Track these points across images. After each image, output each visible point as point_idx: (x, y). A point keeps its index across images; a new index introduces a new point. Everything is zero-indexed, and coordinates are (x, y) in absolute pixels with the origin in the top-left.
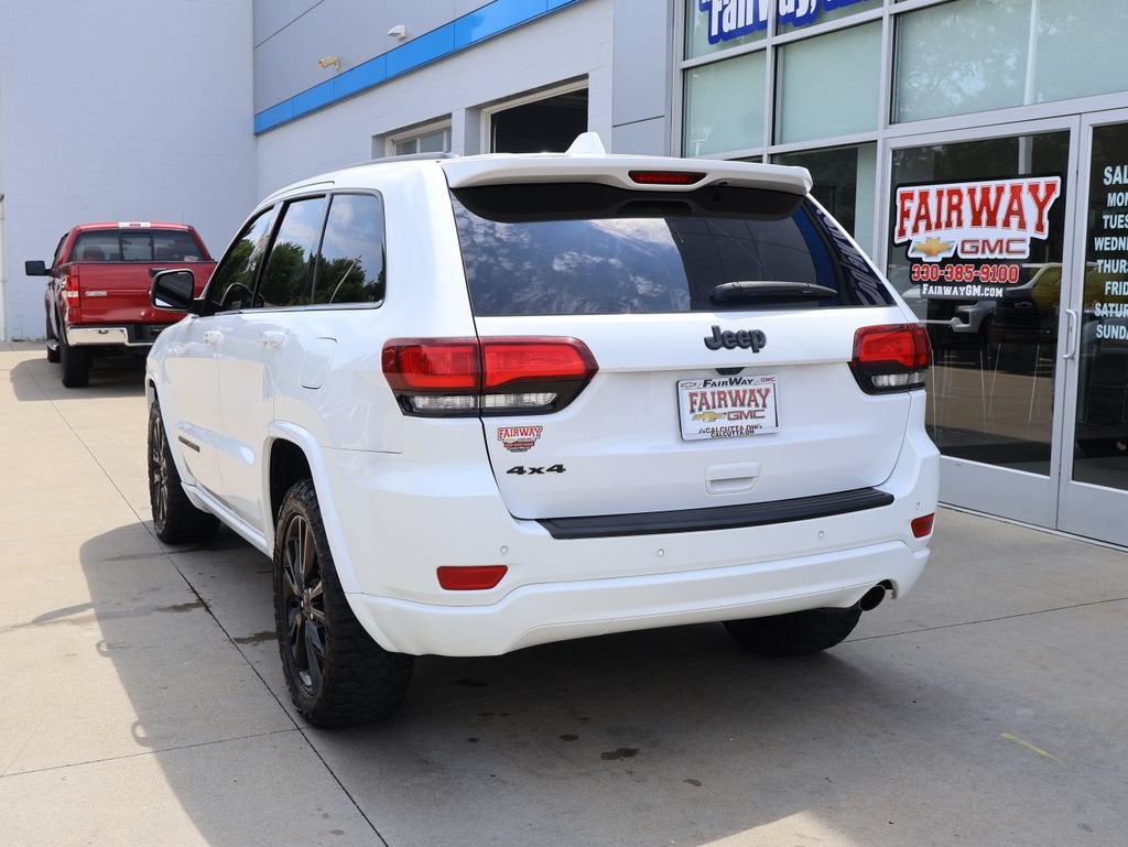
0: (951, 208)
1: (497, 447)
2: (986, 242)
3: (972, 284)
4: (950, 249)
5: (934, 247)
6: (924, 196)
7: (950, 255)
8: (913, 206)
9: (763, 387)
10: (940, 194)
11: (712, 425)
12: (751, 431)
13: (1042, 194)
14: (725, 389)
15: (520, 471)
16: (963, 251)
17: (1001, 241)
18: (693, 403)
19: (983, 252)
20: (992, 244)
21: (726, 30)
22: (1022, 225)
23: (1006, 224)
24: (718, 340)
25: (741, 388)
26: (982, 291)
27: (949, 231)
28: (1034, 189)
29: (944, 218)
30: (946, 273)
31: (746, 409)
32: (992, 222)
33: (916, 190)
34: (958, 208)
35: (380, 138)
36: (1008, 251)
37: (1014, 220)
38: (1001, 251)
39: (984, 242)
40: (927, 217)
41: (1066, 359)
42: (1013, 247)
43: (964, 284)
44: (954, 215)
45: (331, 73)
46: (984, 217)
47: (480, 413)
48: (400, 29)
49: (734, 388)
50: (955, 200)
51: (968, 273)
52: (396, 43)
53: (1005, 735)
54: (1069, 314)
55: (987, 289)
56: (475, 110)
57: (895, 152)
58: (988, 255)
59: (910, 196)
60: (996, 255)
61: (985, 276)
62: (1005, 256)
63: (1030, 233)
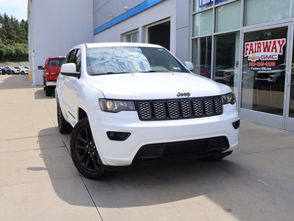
0: (258, 47)
2: (267, 56)
3: (263, 67)
4: (258, 58)
5: (254, 57)
6: (252, 45)
7: (258, 59)
8: (249, 47)
10: (255, 44)
13: (281, 43)
16: (261, 59)
17: (271, 56)
19: (266, 58)
20: (269, 56)
21: (203, 4)
22: (276, 51)
23: (272, 51)
26: (266, 69)
27: (258, 53)
28: (279, 42)
29: (257, 50)
30: (257, 64)
32: (268, 51)
33: (250, 43)
34: (260, 47)
35: (122, 34)
36: (272, 58)
37: (274, 50)
38: (271, 58)
39: (266, 56)
40: (252, 50)
41: (287, 86)
42: (274, 57)
43: (261, 67)
44: (259, 49)
45: (111, 19)
46: (267, 49)
48: (126, 7)
50: (259, 45)
51: (262, 64)
52: (125, 11)
53: (259, 180)
54: (288, 74)
55: (267, 68)
56: (144, 27)
57: (245, 34)
58: (267, 59)
59: (248, 45)
60: (270, 59)
61: (267, 65)
62: (272, 59)
63: (278, 53)
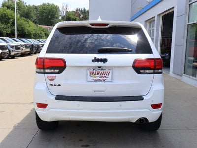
1: (47, 80)
9: (109, 71)
11: (94, 79)
12: (104, 81)
14: (99, 71)
15: (52, 85)
18: (90, 74)
24: (95, 60)
25: (103, 71)
31: (104, 76)
47: (45, 73)
49: (101, 71)
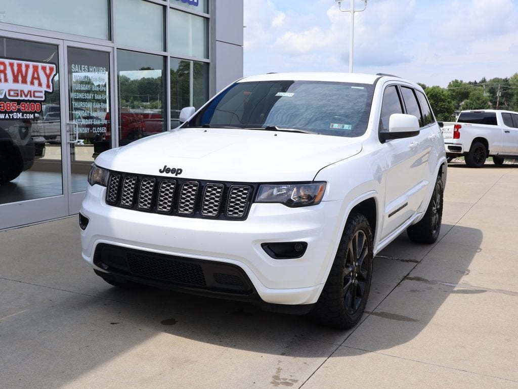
2: (22, 91)
3: (16, 112)
4: (1, 94)
13: (48, 71)
16: (9, 95)
17: (31, 91)
19: (21, 96)
20: (26, 93)
22: (40, 85)
23: (32, 83)
26: (23, 116)
28: (44, 69)
30: (1, 106)
32: (24, 82)
34: (4, 72)
36: (34, 96)
37: (36, 82)
38: (31, 96)
39: (21, 91)
42: (37, 94)
43: (12, 112)
44: (2, 75)
46: (20, 78)
50: (2, 67)
51: (13, 107)
55: (25, 115)
58: (24, 98)
60: (28, 98)
61: (23, 108)
62: (33, 98)
63: (44, 88)
